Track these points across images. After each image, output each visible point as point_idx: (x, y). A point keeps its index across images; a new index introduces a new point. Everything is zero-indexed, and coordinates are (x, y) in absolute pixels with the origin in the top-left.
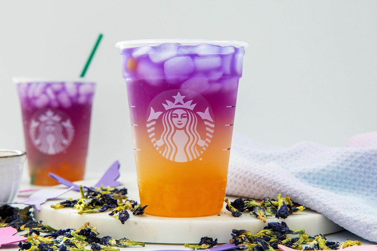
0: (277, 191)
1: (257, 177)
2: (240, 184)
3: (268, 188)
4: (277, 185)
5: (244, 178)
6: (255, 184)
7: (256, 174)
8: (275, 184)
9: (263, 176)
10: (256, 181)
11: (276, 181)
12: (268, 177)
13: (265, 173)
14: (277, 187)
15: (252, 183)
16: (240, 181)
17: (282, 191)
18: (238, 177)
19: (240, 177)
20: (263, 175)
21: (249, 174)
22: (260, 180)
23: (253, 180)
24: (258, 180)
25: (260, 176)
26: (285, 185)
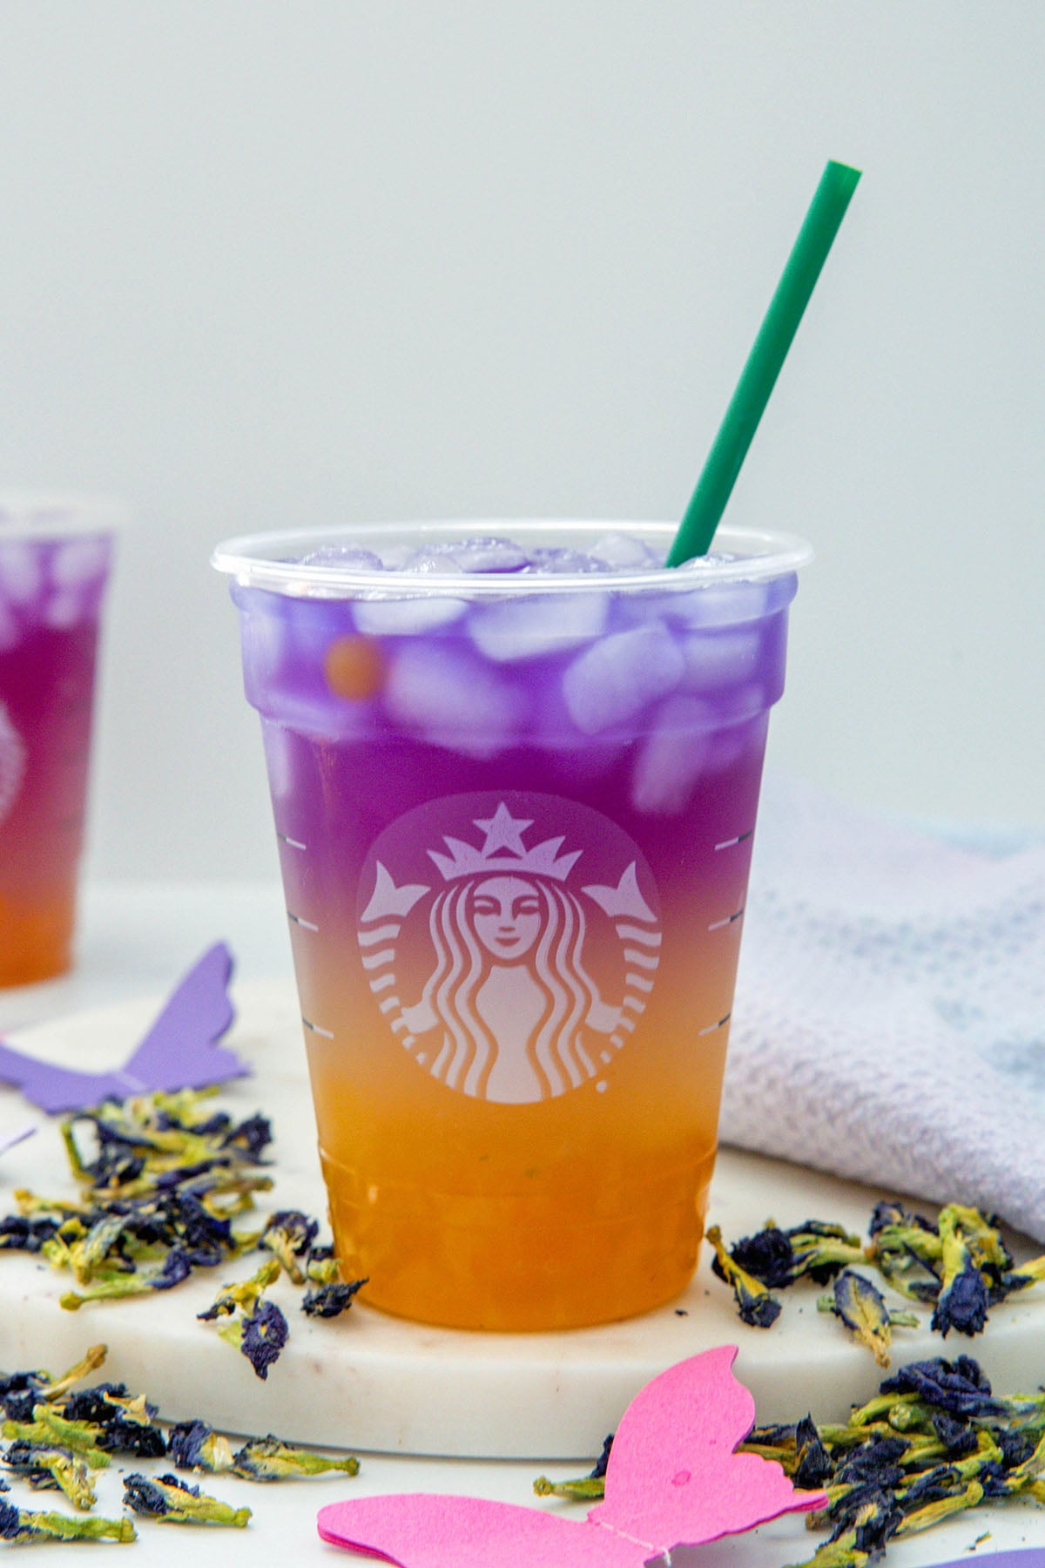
0: (935, 1170)
1: (849, 1095)
2: (769, 1112)
3: (894, 1150)
4: (936, 1145)
5: (788, 1091)
6: (839, 1122)
7: (844, 1077)
8: (927, 1137)
9: (873, 1095)
10: (843, 1112)
11: (935, 1123)
12: (896, 1098)
13: (882, 1076)
14: (938, 1155)
15: (822, 1116)
16: (770, 1100)
17: (960, 1176)
18: (763, 1081)
19: (771, 1084)
20: (872, 1088)
21: (808, 1074)
22: (858, 1112)
23: (829, 1104)
24: (853, 1107)
25: (863, 1089)
26: (971, 1148)
